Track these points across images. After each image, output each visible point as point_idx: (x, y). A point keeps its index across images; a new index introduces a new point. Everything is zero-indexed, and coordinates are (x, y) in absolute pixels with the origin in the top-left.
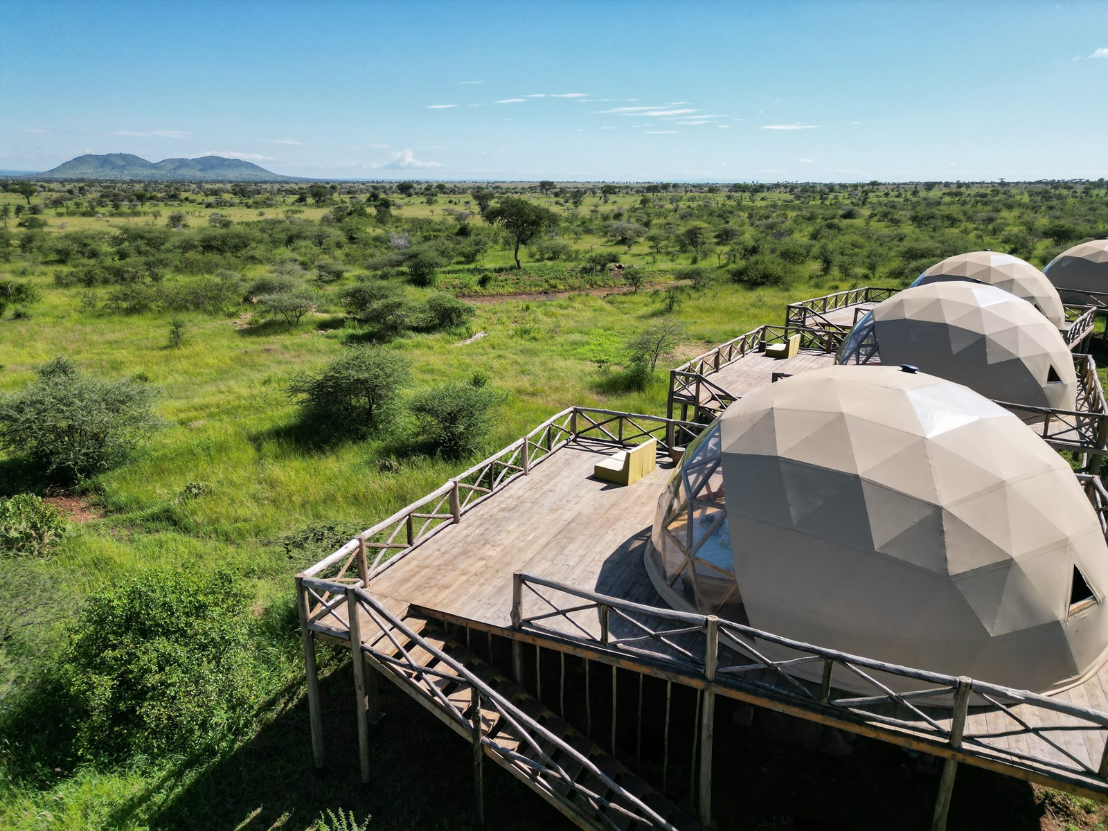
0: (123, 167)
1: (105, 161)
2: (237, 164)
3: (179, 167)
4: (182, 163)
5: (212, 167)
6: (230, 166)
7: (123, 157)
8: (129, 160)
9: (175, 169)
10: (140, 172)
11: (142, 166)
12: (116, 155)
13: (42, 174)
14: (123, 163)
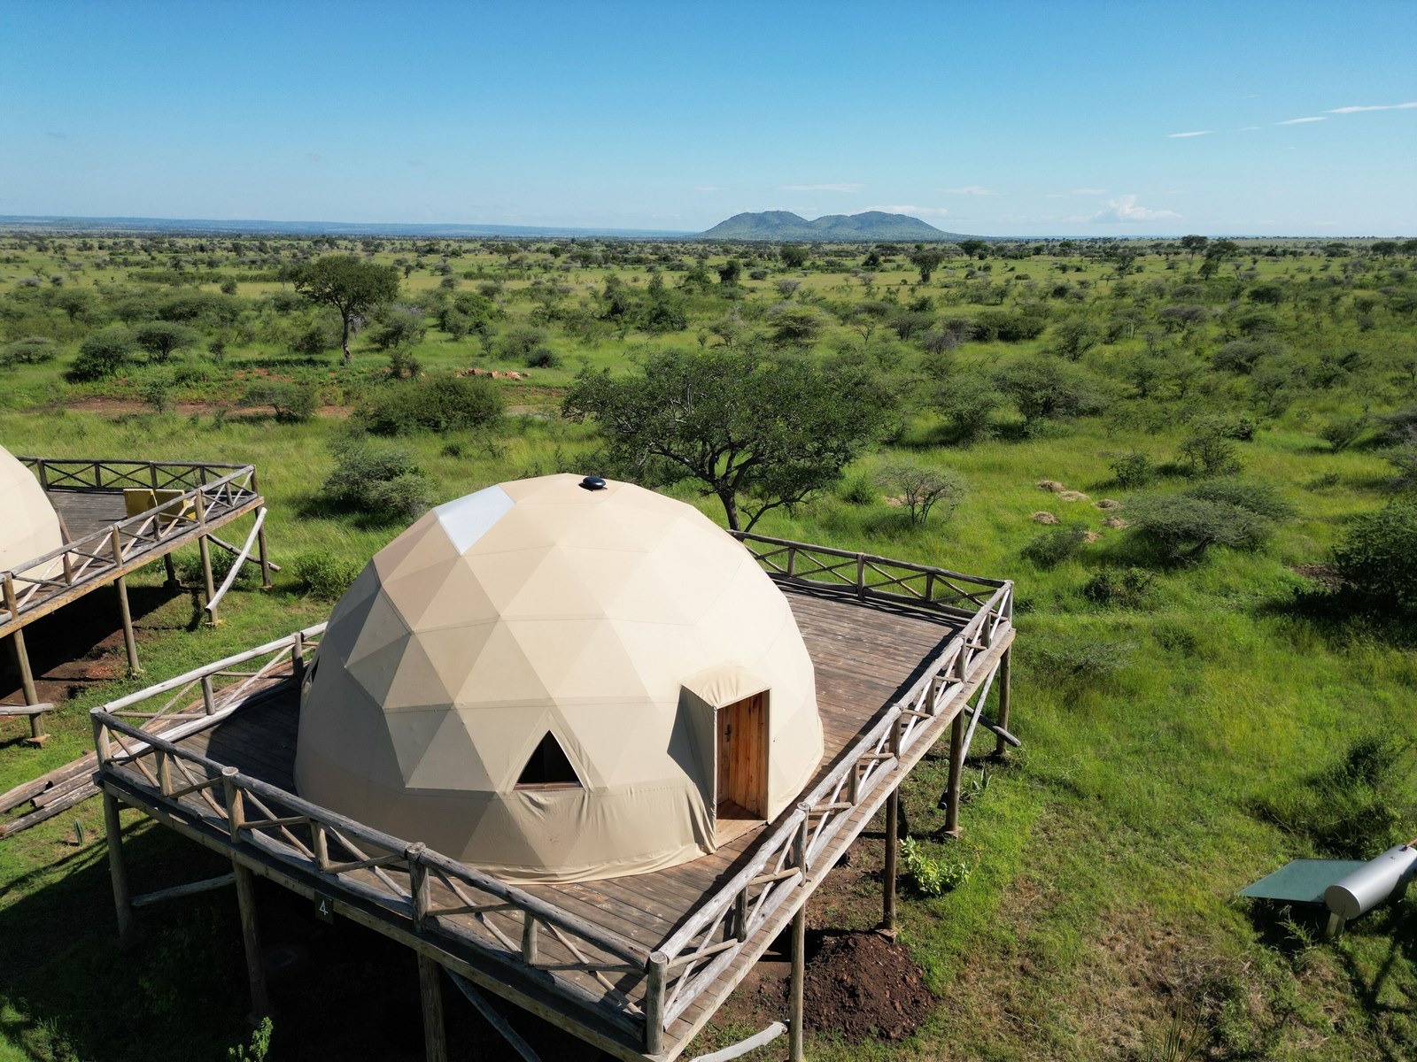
0: (777, 226)
1: (761, 219)
2: (901, 219)
3: (835, 226)
4: (839, 221)
5: (871, 225)
6: (890, 223)
7: (779, 214)
8: (784, 218)
9: (830, 228)
10: (793, 232)
11: (796, 225)
12: (773, 213)
13: (701, 234)
14: (778, 222)
